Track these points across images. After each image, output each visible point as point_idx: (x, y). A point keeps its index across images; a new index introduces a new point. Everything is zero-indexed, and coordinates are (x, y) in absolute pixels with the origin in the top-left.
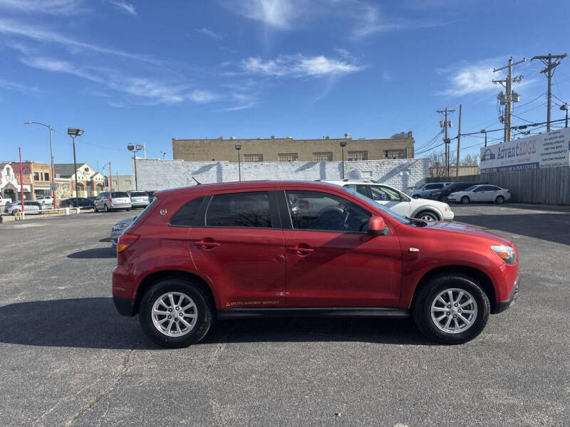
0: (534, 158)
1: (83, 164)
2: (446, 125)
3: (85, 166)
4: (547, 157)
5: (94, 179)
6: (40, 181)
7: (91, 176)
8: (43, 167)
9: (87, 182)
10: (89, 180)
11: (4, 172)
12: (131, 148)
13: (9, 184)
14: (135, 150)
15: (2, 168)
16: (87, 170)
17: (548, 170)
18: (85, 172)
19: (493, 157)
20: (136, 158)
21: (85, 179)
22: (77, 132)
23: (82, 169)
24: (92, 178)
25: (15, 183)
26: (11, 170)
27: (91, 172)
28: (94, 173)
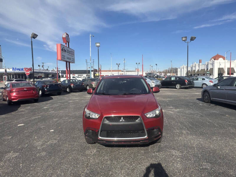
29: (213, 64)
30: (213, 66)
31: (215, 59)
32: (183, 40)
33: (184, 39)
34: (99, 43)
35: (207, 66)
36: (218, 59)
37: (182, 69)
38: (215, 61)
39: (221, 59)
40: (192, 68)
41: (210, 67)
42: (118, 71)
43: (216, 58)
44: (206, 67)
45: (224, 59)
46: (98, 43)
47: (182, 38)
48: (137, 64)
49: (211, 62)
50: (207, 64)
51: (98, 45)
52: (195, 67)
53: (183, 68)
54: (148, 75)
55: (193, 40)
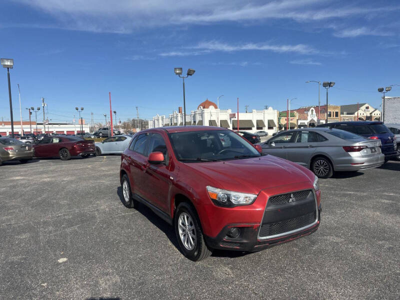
1: (364, 104)
3: (367, 105)
5: (373, 115)
6: (332, 117)
7: (370, 112)
8: (335, 108)
9: (367, 117)
10: (369, 115)
11: (310, 113)
12: (381, 90)
13: (312, 120)
14: (384, 91)
15: (309, 110)
16: (367, 108)
18: (366, 110)
20: (386, 97)
21: (365, 115)
22: (330, 85)
23: (363, 108)
24: (371, 114)
25: (316, 119)
26: (314, 111)
27: (371, 109)
28: (373, 110)
29: (202, 115)
30: (202, 118)
31: (204, 108)
32: (177, 74)
33: (178, 72)
34: (12, 60)
35: (194, 117)
36: (208, 108)
37: (156, 122)
38: (205, 109)
39: (212, 107)
40: (171, 120)
41: (198, 118)
42: (30, 123)
43: (206, 105)
44: (192, 118)
45: (216, 107)
46: (7, 59)
47: (176, 69)
48: (77, 109)
49: (199, 112)
50: (193, 113)
51: (8, 63)
52: (177, 117)
53: (158, 120)
54: (101, 131)
55: (191, 75)
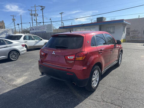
0: (45, 30)
2: (14, 20)
4: (48, 30)
17: (48, 33)
19: (33, 30)
